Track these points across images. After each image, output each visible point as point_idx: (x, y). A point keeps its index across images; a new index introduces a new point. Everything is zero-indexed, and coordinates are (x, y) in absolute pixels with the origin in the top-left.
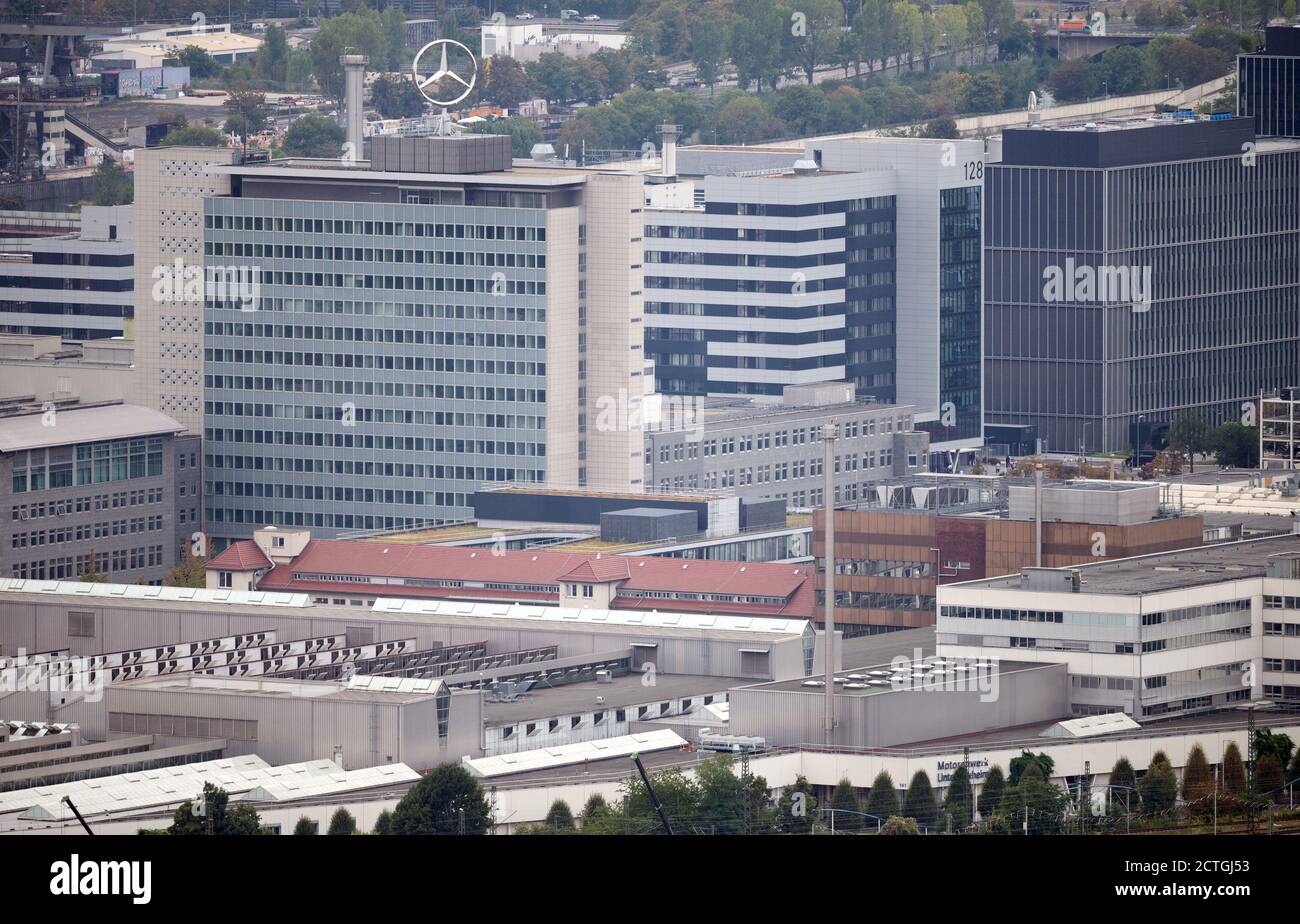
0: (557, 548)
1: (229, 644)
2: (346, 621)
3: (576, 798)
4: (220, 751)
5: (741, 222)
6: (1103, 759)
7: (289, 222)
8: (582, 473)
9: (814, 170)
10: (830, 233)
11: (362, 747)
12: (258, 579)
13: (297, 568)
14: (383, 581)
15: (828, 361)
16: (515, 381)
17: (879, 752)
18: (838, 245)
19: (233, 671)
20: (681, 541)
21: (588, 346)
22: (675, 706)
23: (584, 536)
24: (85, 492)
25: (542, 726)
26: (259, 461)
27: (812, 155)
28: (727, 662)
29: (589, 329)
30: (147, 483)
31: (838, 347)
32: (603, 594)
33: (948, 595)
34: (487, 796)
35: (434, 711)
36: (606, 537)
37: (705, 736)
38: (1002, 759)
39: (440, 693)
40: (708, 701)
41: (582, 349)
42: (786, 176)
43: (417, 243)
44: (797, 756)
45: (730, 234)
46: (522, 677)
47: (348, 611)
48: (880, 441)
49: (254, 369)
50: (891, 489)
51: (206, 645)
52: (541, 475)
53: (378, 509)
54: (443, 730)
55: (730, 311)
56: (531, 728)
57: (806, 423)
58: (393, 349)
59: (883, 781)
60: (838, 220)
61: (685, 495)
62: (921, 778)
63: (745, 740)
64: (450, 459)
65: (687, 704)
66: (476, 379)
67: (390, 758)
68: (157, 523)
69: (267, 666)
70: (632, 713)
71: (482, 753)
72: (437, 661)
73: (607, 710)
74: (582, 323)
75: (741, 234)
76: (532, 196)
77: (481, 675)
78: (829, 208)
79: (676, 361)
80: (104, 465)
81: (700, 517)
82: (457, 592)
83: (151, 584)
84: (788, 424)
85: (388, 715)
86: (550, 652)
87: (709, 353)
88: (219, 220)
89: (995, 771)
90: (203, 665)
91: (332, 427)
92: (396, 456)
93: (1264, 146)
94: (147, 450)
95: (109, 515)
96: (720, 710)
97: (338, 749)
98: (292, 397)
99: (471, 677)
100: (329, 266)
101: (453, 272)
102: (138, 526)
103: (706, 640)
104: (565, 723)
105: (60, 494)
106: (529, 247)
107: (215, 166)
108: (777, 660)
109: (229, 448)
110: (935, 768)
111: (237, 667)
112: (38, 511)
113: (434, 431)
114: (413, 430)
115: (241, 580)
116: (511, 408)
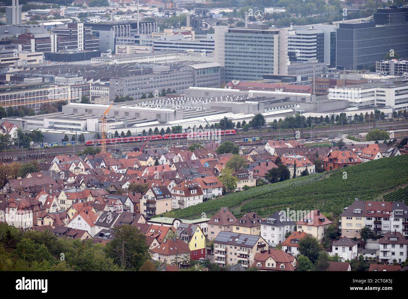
0: (275, 83)
1: (228, 96)
3: (278, 119)
5: (302, 37)
6: (353, 114)
7: (237, 36)
8: (279, 72)
9: (312, 29)
10: (314, 38)
11: (247, 111)
12: (232, 87)
13: (238, 86)
14: (250, 88)
15: (314, 57)
16: (269, 59)
17: (321, 112)
18: (316, 40)
20: (293, 82)
22: (292, 106)
23: (279, 81)
24: (207, 75)
25: (273, 109)
26: (232, 70)
27: (312, 27)
28: (299, 100)
30: (216, 73)
31: (315, 54)
32: (282, 90)
34: (265, 119)
35: (257, 106)
36: (282, 82)
37: (296, 110)
38: (339, 114)
39: (258, 104)
40: (297, 105)
41: (279, 55)
42: (308, 30)
43: (255, 39)
44: (309, 113)
45: (300, 38)
46: (270, 101)
47: (245, 92)
48: (321, 68)
49: (232, 57)
50: (323, 75)
51: (225, 97)
52: (273, 73)
53: (249, 77)
54: (258, 109)
56: (271, 109)
57: (311, 65)
58: (252, 55)
59: (322, 117)
60: (316, 36)
61: (293, 76)
62: (327, 116)
63: (302, 111)
64: (260, 70)
65: (293, 105)
66: (264, 59)
67: (251, 113)
68: (218, 79)
69: (233, 100)
70: (286, 107)
71: (264, 112)
72: (258, 99)
73: (282, 106)
74: (279, 51)
76: (272, 33)
77: (264, 101)
78: (314, 35)
81: (295, 79)
82: (261, 89)
83: (217, 88)
84: (308, 65)
85: (251, 107)
86: (274, 98)
88: (227, 36)
89: (338, 115)
90: (224, 99)
91: (243, 66)
92: (252, 70)
93: (377, 26)
94: (216, 69)
95: (211, 78)
96: (298, 106)
97: (243, 112)
98: (237, 61)
99: (263, 101)
100: (242, 43)
101: (260, 43)
102: (215, 80)
103: (296, 96)
104: (276, 108)
105: (204, 75)
106: (271, 40)
107: (226, 28)
108: (306, 99)
109: (228, 69)
110: (329, 115)
111: (229, 100)
112: (201, 77)
113: (258, 66)
114: (254, 66)
115: (230, 87)
116: (269, 63)
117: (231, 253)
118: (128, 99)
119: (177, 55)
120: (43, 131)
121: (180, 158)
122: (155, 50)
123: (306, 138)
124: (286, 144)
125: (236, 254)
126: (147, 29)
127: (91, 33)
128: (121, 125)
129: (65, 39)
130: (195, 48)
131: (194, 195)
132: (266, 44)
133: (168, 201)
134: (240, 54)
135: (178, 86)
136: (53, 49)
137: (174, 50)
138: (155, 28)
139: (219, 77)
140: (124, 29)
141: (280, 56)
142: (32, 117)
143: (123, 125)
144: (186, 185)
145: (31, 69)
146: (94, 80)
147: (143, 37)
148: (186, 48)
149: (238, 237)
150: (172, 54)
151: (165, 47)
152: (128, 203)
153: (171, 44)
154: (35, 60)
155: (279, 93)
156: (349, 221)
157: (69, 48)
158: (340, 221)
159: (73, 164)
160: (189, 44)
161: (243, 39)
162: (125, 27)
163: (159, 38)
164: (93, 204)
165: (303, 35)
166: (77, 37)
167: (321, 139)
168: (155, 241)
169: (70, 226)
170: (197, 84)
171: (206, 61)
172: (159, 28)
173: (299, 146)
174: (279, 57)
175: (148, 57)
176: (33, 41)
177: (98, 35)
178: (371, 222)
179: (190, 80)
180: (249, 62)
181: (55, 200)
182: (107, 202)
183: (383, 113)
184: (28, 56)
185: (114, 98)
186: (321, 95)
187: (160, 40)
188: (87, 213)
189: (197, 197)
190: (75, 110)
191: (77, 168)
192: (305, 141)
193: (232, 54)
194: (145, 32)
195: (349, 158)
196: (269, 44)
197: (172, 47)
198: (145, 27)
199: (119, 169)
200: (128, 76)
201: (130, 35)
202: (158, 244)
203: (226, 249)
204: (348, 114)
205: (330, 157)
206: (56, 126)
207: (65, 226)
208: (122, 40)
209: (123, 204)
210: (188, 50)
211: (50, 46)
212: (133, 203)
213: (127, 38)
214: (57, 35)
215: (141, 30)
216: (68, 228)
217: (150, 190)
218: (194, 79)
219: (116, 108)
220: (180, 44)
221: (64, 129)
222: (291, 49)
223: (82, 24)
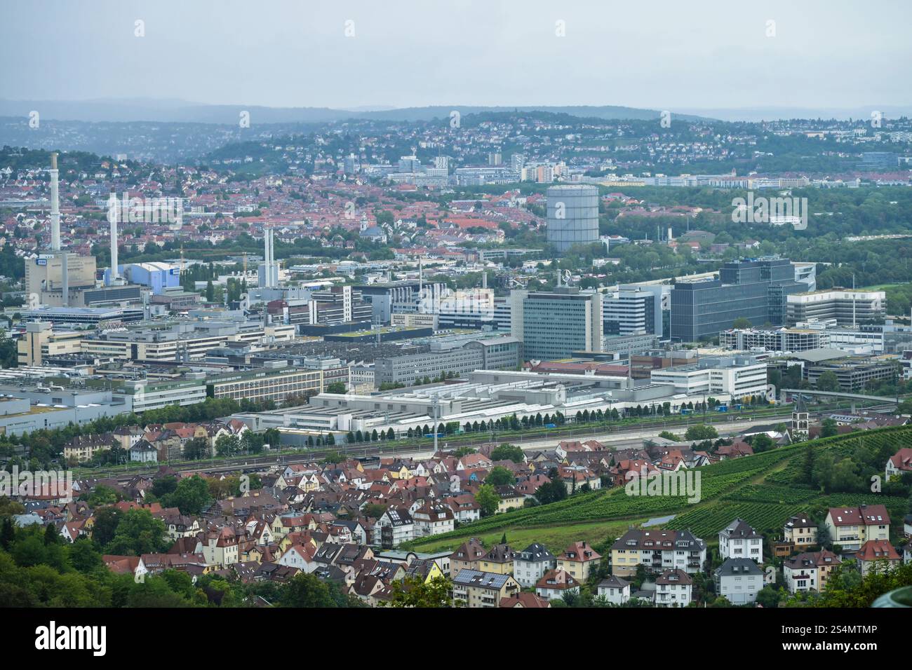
0: (585, 363)
2: (544, 378)
3: (583, 411)
5: (626, 301)
6: (679, 403)
7: (538, 303)
8: (592, 349)
9: (639, 291)
10: (642, 303)
11: (544, 401)
12: (531, 369)
13: (538, 367)
15: (642, 326)
16: (580, 332)
17: (639, 402)
18: (643, 305)
20: (608, 361)
21: (593, 326)
22: (603, 393)
23: (591, 361)
24: (501, 353)
26: (534, 347)
27: (639, 288)
28: (612, 385)
29: (593, 322)
30: (513, 351)
31: (644, 324)
32: (593, 372)
33: (653, 372)
36: (595, 360)
37: (607, 399)
38: (661, 403)
39: (558, 391)
40: (609, 392)
42: (634, 292)
43: (561, 307)
44: (624, 403)
45: (624, 303)
47: (545, 376)
48: (651, 341)
49: (533, 330)
50: (645, 352)
52: (584, 349)
53: (555, 355)
55: (624, 317)
57: (637, 338)
58: (557, 326)
59: (639, 407)
60: (643, 300)
61: (610, 353)
62: (646, 406)
63: (615, 400)
64: (568, 346)
65: (605, 393)
66: (573, 332)
67: (549, 404)
70: (593, 395)
71: (566, 402)
75: (626, 303)
76: (582, 298)
77: (567, 388)
78: (642, 298)
79: (614, 326)
81: (612, 357)
85: (549, 396)
86: (581, 383)
87: (620, 325)
88: (526, 303)
89: (660, 406)
90: (517, 386)
91: (547, 340)
92: (558, 346)
93: (723, 286)
95: (506, 357)
96: (610, 394)
97: (540, 402)
98: (539, 335)
100: (546, 311)
101: (568, 312)
102: (508, 359)
103: (609, 381)
105: (496, 353)
106: (582, 307)
107: (526, 293)
108: (621, 384)
109: (528, 344)
110: (649, 404)
112: (492, 356)
113: (565, 341)
114: (561, 341)
115: (528, 369)
116: (579, 337)
117: (474, 597)
118: (398, 386)
120: (282, 430)
121: (442, 467)
124: (584, 445)
125: (480, 598)
127: (361, 299)
128: (381, 422)
129: (326, 306)
131: (443, 520)
132: (576, 312)
133: (409, 528)
134: (543, 326)
135: (463, 368)
136: (312, 321)
138: (444, 291)
139: (516, 356)
140: (403, 293)
142: (271, 412)
143: (385, 421)
144: (432, 508)
145: (279, 347)
146: (356, 362)
149: (483, 577)
152: (359, 530)
154: (285, 336)
155: (590, 376)
156: (622, 555)
157: (330, 318)
158: (610, 555)
159: (304, 477)
161: (546, 306)
162: (405, 289)
164: (313, 534)
165: (627, 298)
166: (343, 304)
168: (379, 583)
169: (281, 562)
170: (487, 365)
172: (449, 289)
173: (600, 449)
174: (592, 329)
176: (286, 310)
177: (370, 301)
178: (649, 556)
179: (479, 361)
180: (554, 336)
181: (266, 528)
182: (331, 530)
183: (718, 401)
184: (276, 331)
185: (380, 384)
186: (642, 378)
188: (303, 545)
189: (446, 523)
190: (326, 402)
191: (309, 483)
193: (532, 325)
196: (579, 313)
199: (363, 483)
200: (399, 355)
201: (410, 300)
202: (382, 586)
203: (468, 591)
204: (673, 403)
206: (299, 423)
207: (276, 562)
208: (400, 307)
209: (352, 533)
211: (308, 316)
212: (366, 531)
213: (407, 304)
214: (317, 302)
216: (278, 565)
217: (385, 514)
218: (483, 358)
219: (376, 399)
221: (310, 427)
222: (612, 317)
223: (349, 288)
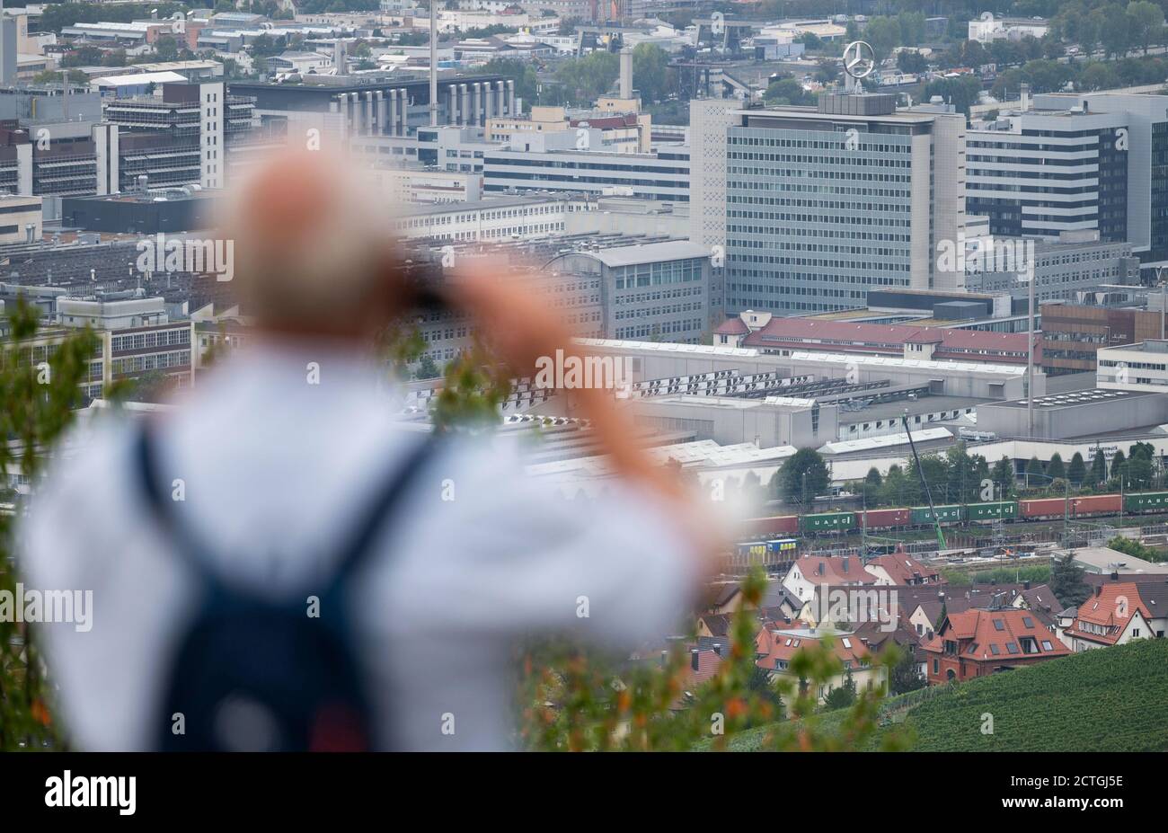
0: (909, 323)
1: (711, 377)
2: (777, 365)
3: (883, 466)
4: (693, 437)
5: (1041, 140)
7: (772, 141)
8: (931, 281)
9: (1081, 112)
10: (1090, 147)
11: (770, 436)
12: (742, 339)
13: (762, 334)
14: (810, 341)
15: (1089, 217)
16: (895, 230)
17: (1057, 442)
18: (1095, 154)
19: (708, 392)
20: (976, 321)
21: (935, 211)
22: (950, 414)
23: (925, 316)
24: (657, 289)
25: (873, 425)
26: (755, 272)
27: (1083, 104)
28: (981, 390)
29: (935, 202)
30: (693, 284)
31: (1094, 210)
32: (928, 350)
33: (1104, 354)
34: (828, 465)
35: (810, 416)
36: (936, 317)
37: (962, 431)
38: (1124, 446)
39: (814, 406)
40: (968, 411)
41: (931, 213)
42: (1067, 115)
44: (1012, 443)
45: (1035, 147)
46: (867, 397)
47: (780, 358)
49: (753, 222)
50: (1084, 293)
51: (698, 377)
52: (908, 282)
53: (820, 299)
54: (815, 427)
55: (1034, 189)
56: (866, 426)
57: (1071, 252)
58: (828, 212)
59: (1056, 458)
60: (1095, 140)
61: (980, 295)
62: (1078, 456)
63: (983, 434)
64: (860, 272)
65: (956, 413)
66: (873, 229)
67: (785, 443)
68: (698, 306)
69: (728, 389)
70: (924, 418)
71: (838, 440)
72: (823, 387)
73: (910, 416)
74: (932, 198)
75: (1041, 147)
76: (903, 128)
77: (844, 396)
78: (1090, 133)
79: (1005, 216)
80: (668, 274)
81: (988, 307)
82: (849, 347)
83: (674, 342)
84: (1060, 253)
85: (785, 420)
86: (886, 383)
87: (1023, 212)
88: (735, 139)
89: (1121, 454)
90: (693, 389)
91: (795, 254)
92: (829, 271)
94: (693, 266)
95: (671, 302)
96: (972, 417)
97: (757, 437)
98: (773, 238)
99: (837, 397)
100: (794, 166)
102: (687, 307)
103: (970, 377)
104: (886, 423)
105: (643, 290)
106: (902, 156)
107: (734, 110)
108: (1007, 388)
109: (739, 265)
110: (1086, 451)
111: (712, 390)
112: (630, 299)
113: (851, 257)
114: (839, 256)
115: (732, 340)
116: (892, 245)
119: (566, 209)
122: (488, 188)
123: (978, 544)
124: (869, 569)
126: (472, 105)
127: (255, 122)
129: (148, 142)
130: (637, 182)
132: (885, 170)
134: (785, 209)
136: (106, 185)
137: (558, 190)
138: (506, 104)
139: (703, 299)
140: (382, 105)
141: (936, 216)
147: (448, 138)
148: (607, 181)
150: (550, 205)
151: (528, 176)
153: (549, 164)
155: (917, 363)
157: (155, 179)
160: (614, 167)
161: (796, 151)
162: (387, 96)
163: (504, 144)
165: (1047, 134)
166: (198, 137)
167: (1031, 549)
170: (614, 324)
171: (667, 234)
172: (519, 101)
173: (919, 579)
174: (931, 222)
175: (453, 216)
176: (24, 151)
179: (590, 310)
180: (817, 240)
186: (1075, 371)
187: (507, 149)
192: (969, 555)
193: (753, 207)
194: (465, 117)
195: (1021, 639)
196: (893, 171)
197: (552, 178)
198: (465, 100)
201: (405, 129)
204: (1162, 448)
205: (949, 635)
208: (370, 149)
210: (608, 190)
211: (92, 170)
214: (121, 129)
215: (449, 108)
218: (603, 304)
220: (583, 166)
222: (999, 188)
223: (218, 88)
